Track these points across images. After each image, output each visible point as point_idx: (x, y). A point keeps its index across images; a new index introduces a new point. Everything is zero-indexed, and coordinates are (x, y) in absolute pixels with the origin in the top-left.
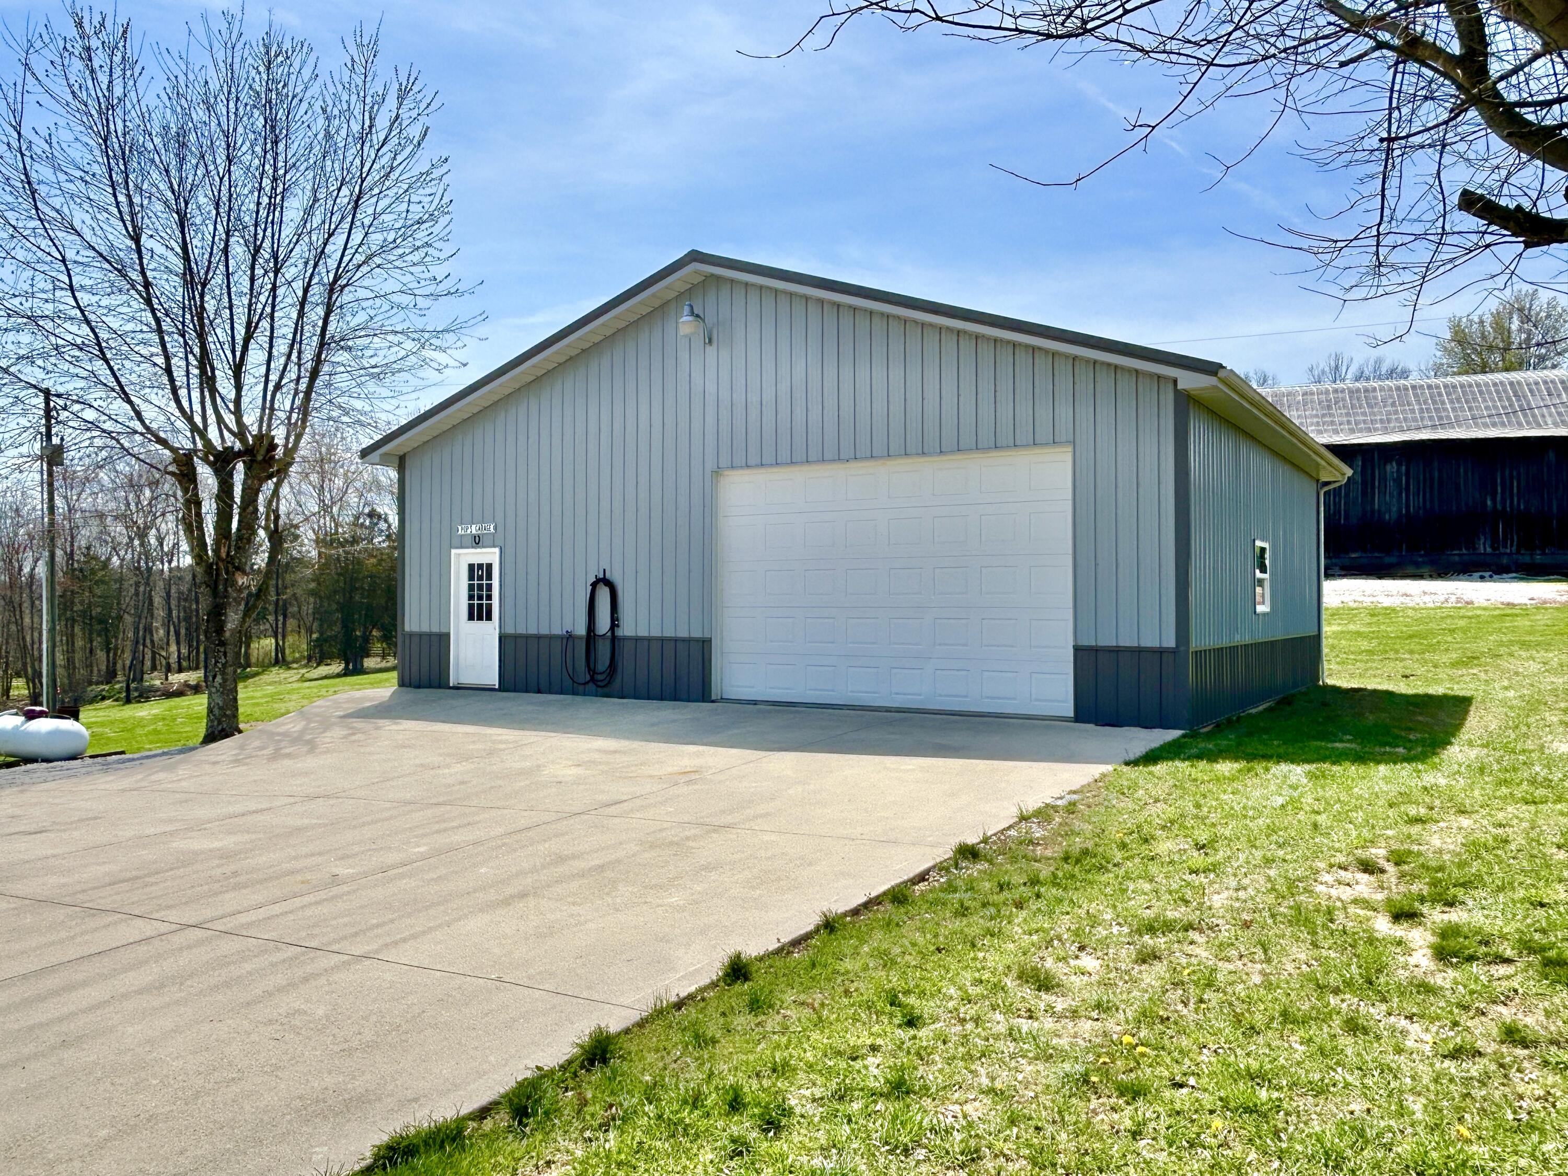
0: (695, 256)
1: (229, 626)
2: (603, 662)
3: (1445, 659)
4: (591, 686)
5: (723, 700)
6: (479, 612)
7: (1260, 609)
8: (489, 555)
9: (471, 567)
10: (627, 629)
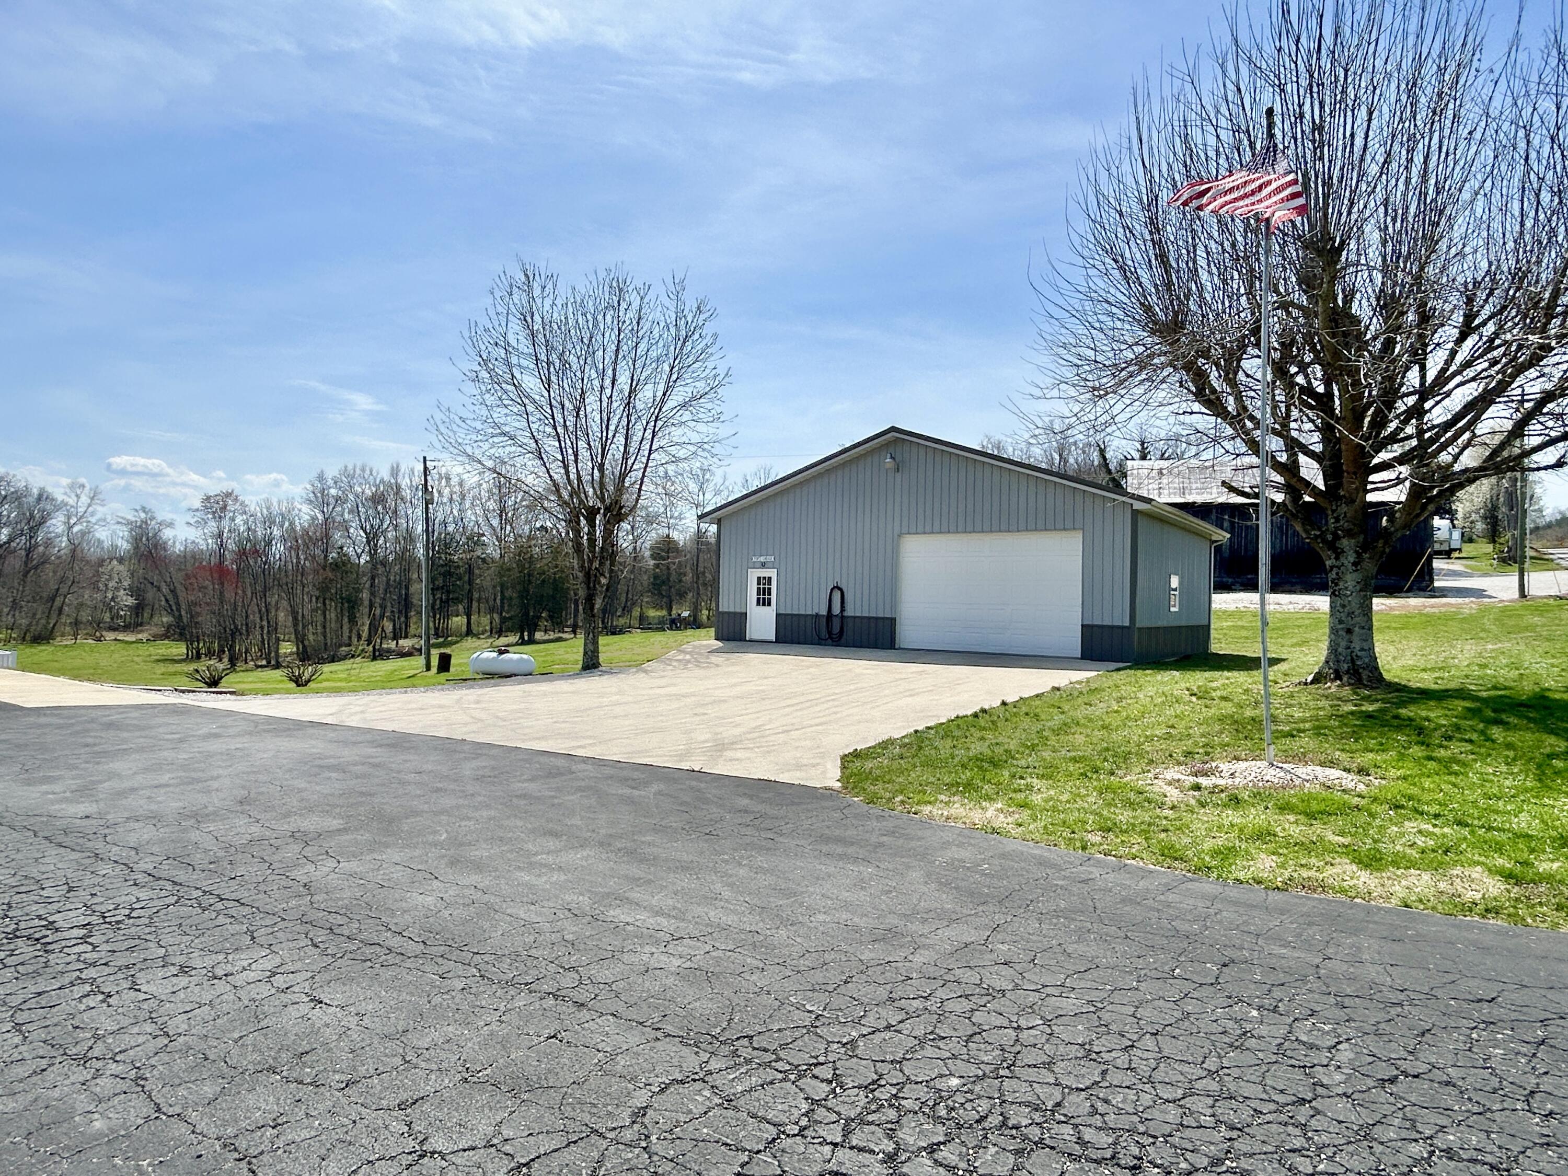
0: (893, 429)
1: (597, 606)
2: (836, 629)
3: (1289, 642)
4: (830, 641)
5: (900, 649)
6: (763, 602)
7: (1172, 609)
8: (772, 573)
9: (759, 578)
10: (849, 612)
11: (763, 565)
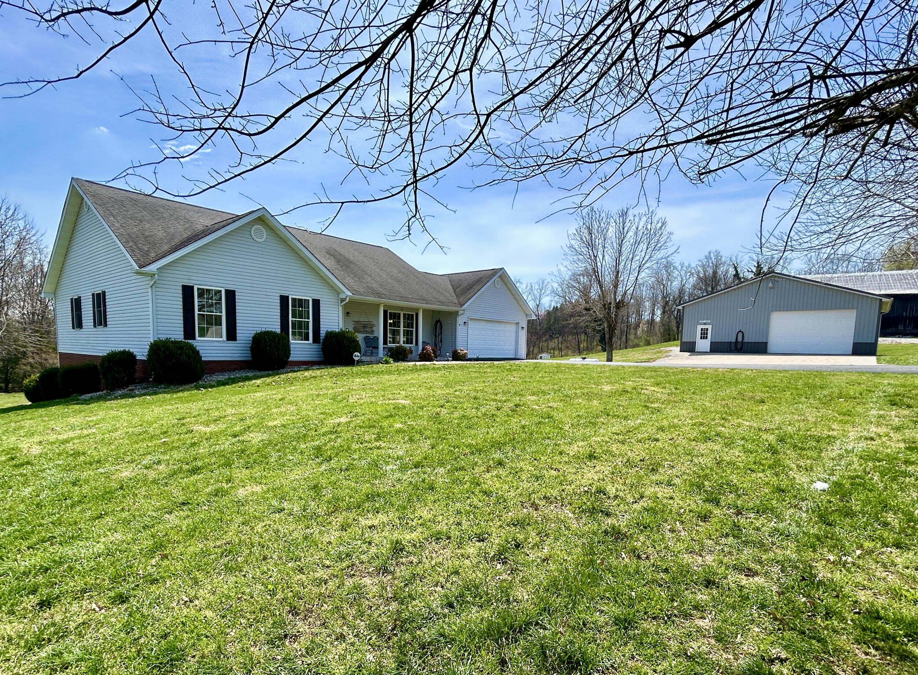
2: (739, 346)
4: (736, 351)
5: (769, 353)
6: (704, 337)
8: (709, 327)
9: (702, 329)
10: (746, 341)
11: (705, 324)
